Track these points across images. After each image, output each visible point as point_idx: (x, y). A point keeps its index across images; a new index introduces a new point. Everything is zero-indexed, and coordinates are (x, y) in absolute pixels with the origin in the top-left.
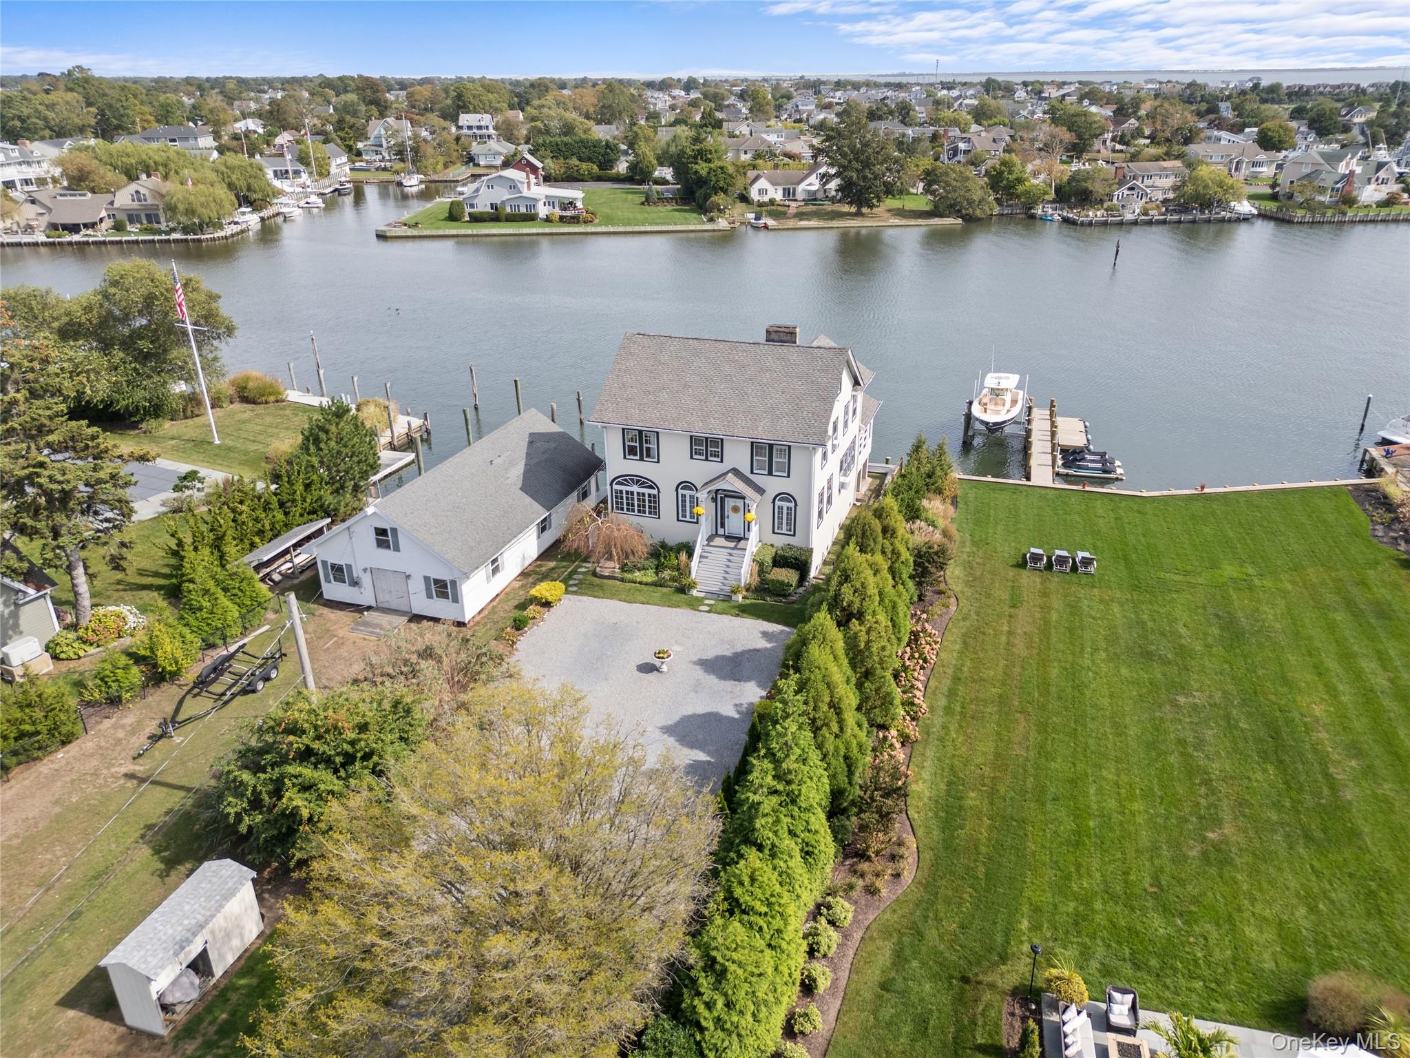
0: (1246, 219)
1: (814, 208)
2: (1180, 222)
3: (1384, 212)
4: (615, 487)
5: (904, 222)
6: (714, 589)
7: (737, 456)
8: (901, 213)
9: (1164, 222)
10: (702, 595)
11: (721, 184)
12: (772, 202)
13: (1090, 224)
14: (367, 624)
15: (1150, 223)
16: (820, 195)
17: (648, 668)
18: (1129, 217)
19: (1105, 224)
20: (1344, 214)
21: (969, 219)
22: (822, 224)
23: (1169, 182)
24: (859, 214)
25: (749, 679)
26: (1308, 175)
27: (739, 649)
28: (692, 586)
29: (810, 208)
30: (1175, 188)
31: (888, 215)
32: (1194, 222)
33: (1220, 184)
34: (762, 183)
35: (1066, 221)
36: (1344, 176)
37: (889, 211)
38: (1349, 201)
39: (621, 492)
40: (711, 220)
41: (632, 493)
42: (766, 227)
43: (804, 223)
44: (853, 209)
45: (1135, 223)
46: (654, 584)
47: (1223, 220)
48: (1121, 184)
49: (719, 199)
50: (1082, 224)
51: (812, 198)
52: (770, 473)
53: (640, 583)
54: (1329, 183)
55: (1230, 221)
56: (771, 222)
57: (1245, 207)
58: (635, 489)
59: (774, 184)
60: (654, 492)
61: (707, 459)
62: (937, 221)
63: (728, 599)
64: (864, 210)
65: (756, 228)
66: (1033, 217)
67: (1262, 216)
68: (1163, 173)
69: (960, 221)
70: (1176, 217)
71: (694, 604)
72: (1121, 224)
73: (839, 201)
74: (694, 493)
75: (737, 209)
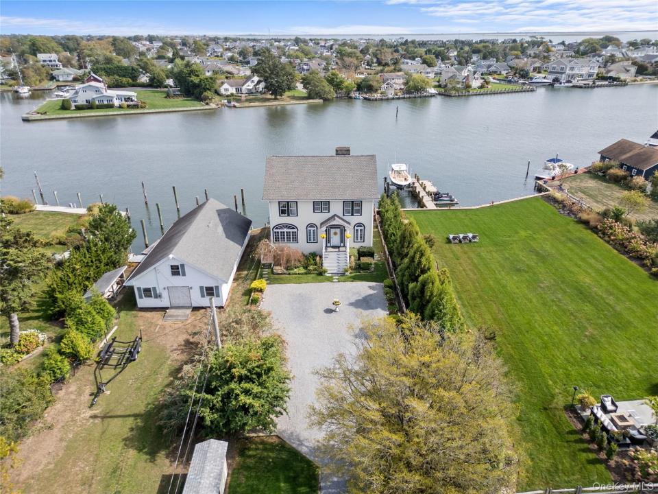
0: (433, 96)
1: (254, 97)
2: (410, 98)
3: (482, 91)
4: (275, 230)
5: (298, 102)
6: (335, 271)
7: (337, 208)
8: (294, 98)
9: (404, 98)
10: (330, 275)
11: (208, 86)
12: (232, 94)
13: (376, 100)
14: (171, 316)
15: (399, 98)
16: (254, 91)
17: (329, 311)
18: (391, 96)
19: (382, 99)
20: (469, 92)
21: (325, 100)
22: (261, 104)
23: (401, 81)
24: (276, 99)
25: (377, 308)
26: (452, 77)
27: (364, 296)
28: (325, 272)
29: (251, 97)
30: (405, 84)
31: (288, 99)
32: (415, 97)
33: (423, 81)
34: (226, 86)
35: (365, 99)
36: (465, 77)
37: (289, 97)
38: (468, 87)
39: (278, 232)
40: (207, 104)
41: (284, 232)
42: (235, 106)
43: (252, 104)
44: (273, 97)
45: (393, 99)
46: (306, 274)
47: (426, 96)
48: (384, 82)
49: (208, 94)
50: (373, 100)
51: (250, 92)
52: (352, 215)
53: (299, 274)
54: (461, 80)
55: (428, 96)
56: (237, 104)
57: (433, 91)
58: (285, 230)
59: (231, 86)
60: (296, 230)
61: (321, 212)
62: (311, 101)
63: (343, 274)
64: (278, 97)
65: (230, 107)
66: (351, 98)
67: (440, 94)
68: (398, 78)
69: (322, 101)
70: (408, 96)
71: (330, 279)
72: (388, 99)
73: (264, 93)
74: (315, 229)
75: (217, 98)
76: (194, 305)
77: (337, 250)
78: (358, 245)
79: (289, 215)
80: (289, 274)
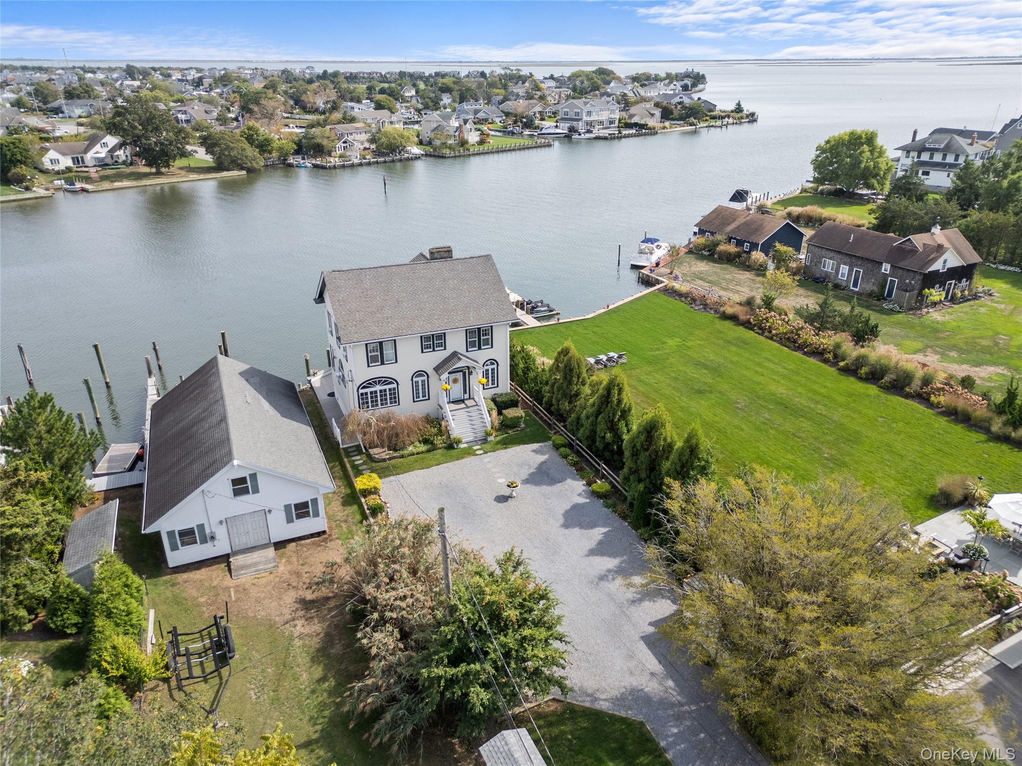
0: (417, 158)
1: (114, 171)
2: (385, 162)
3: (481, 148)
4: (361, 391)
5: (202, 176)
6: (471, 439)
7: (456, 342)
8: (190, 170)
9: (377, 163)
10: (466, 445)
11: (19, 157)
12: (69, 170)
13: (335, 167)
15: (369, 164)
16: (109, 161)
17: (502, 499)
18: (356, 161)
19: (343, 167)
20: (468, 150)
21: (250, 171)
22: (134, 183)
23: (364, 137)
24: (159, 173)
25: (565, 479)
26: (436, 128)
27: (536, 466)
28: (459, 442)
29: (108, 172)
30: (372, 141)
31: (183, 172)
32: (393, 161)
33: (402, 136)
34: (52, 154)
35: (316, 166)
36: (457, 128)
37: (181, 168)
38: (463, 143)
39: (366, 394)
40: (27, 189)
41: (376, 392)
42: (83, 190)
43: (117, 184)
44: (154, 170)
45: (361, 165)
46: (429, 451)
47: (408, 159)
48: (339, 139)
49: (22, 170)
50: (330, 168)
51: (102, 164)
52: (480, 348)
53: (418, 454)
54: (452, 133)
55: (412, 159)
56: (88, 187)
57: (416, 150)
58: (378, 388)
59: (64, 154)
60: (395, 385)
61: (434, 350)
62: (225, 174)
63: (484, 441)
64: (163, 170)
65: (74, 192)
66: (290, 165)
67: (426, 155)
68: (358, 131)
69: (244, 172)
70: (382, 159)
71: (469, 452)
72: (352, 166)
73: (131, 164)
74: (425, 378)
75: (41, 178)
76: (274, 540)
77: (463, 405)
78: (491, 393)
79: (383, 363)
80: (402, 457)
